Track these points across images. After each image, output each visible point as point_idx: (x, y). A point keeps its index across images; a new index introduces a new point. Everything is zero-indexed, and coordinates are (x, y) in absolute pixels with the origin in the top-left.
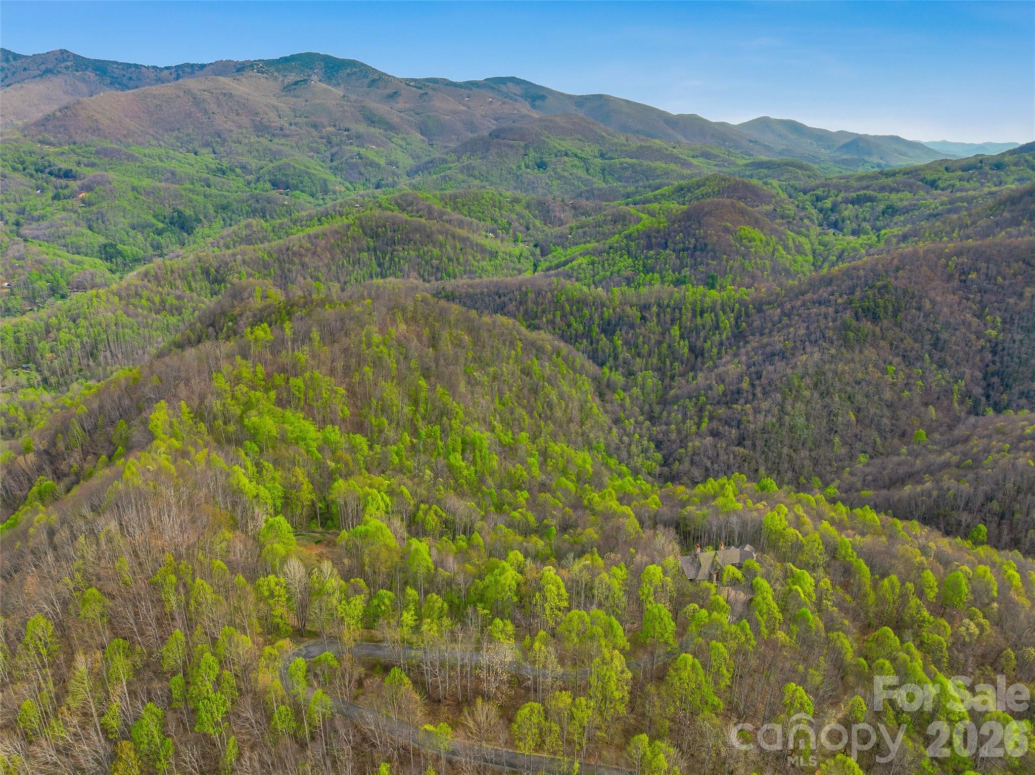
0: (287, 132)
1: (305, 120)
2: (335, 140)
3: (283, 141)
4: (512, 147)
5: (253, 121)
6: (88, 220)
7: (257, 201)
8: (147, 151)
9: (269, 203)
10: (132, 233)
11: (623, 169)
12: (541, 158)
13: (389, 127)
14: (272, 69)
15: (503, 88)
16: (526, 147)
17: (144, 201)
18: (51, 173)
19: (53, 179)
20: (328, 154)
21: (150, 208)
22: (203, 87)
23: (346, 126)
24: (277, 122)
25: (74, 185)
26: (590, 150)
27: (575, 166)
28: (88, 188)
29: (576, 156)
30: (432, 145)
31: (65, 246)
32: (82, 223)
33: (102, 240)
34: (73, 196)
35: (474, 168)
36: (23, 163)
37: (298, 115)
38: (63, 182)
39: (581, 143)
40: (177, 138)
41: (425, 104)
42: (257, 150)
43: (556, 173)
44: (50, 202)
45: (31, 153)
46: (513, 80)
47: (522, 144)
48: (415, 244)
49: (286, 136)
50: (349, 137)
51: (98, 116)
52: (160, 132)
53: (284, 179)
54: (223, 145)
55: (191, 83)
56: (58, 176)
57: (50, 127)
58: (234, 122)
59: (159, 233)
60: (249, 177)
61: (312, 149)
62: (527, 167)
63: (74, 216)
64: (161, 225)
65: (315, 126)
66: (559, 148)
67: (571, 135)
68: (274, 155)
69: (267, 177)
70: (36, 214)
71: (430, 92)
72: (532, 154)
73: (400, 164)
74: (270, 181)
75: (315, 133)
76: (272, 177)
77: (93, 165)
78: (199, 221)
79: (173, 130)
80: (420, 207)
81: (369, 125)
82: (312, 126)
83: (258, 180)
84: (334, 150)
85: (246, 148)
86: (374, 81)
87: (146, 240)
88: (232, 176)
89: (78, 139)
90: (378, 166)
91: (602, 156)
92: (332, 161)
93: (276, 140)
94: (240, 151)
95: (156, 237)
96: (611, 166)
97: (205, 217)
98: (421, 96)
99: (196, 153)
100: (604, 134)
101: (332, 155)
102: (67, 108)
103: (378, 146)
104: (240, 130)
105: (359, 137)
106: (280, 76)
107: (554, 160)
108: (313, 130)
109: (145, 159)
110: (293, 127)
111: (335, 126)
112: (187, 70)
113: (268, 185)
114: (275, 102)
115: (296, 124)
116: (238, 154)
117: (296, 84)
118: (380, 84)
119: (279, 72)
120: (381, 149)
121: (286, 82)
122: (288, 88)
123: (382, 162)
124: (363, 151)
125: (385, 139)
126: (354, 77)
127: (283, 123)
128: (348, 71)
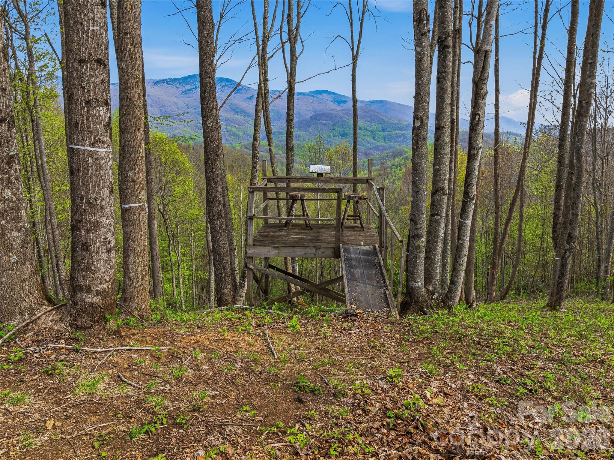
1: (193, 110)
4: (325, 125)
5: (161, 110)
11: (397, 137)
12: (344, 131)
13: (247, 115)
14: (176, 83)
15: (320, 96)
16: (334, 125)
24: (176, 111)
26: (375, 127)
27: (366, 135)
29: (366, 129)
35: (300, 136)
37: (190, 107)
39: (369, 123)
46: (326, 92)
47: (331, 123)
49: (181, 119)
61: (197, 127)
62: (334, 136)
67: (363, 118)
68: (173, 129)
72: (338, 129)
81: (234, 114)
90: (238, 136)
91: (383, 130)
96: (389, 135)
100: (384, 118)
103: (239, 125)
105: (227, 120)
106: (181, 86)
117: (190, 90)
118: (243, 91)
119: (180, 84)
120: (241, 127)
121: (184, 89)
122: (185, 93)
123: (241, 134)
124: (229, 128)
125: (243, 122)
126: (227, 88)
127: (180, 112)
128: (223, 84)
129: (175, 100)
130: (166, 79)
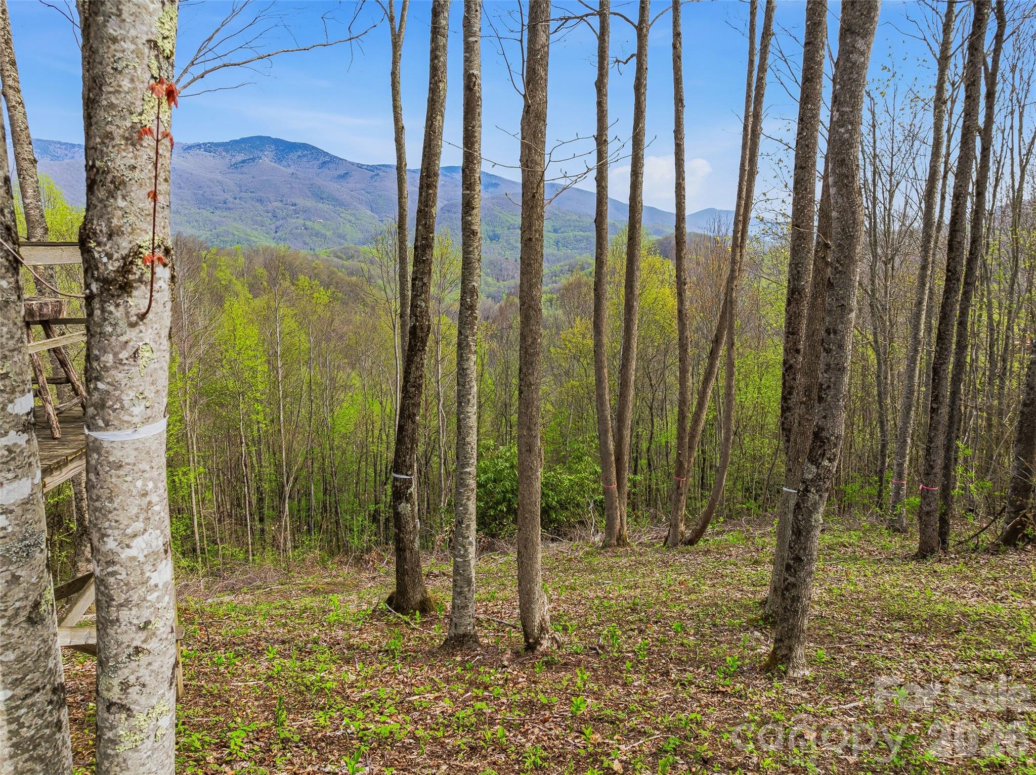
0: (231, 206)
1: (250, 194)
2: (280, 214)
3: (225, 213)
5: (195, 194)
11: (576, 241)
12: (494, 231)
13: (338, 203)
14: (220, 149)
20: (273, 227)
23: (293, 200)
24: (221, 196)
30: (382, 221)
37: (244, 189)
41: (376, 184)
42: (197, 221)
43: (509, 244)
49: (229, 209)
50: (296, 212)
61: (255, 222)
65: (260, 201)
66: (512, 222)
68: (215, 226)
71: (381, 174)
72: (484, 227)
73: (348, 237)
75: (260, 207)
81: (317, 201)
82: (258, 201)
84: (278, 223)
85: (185, 219)
86: (324, 163)
90: (324, 236)
91: (555, 231)
92: (276, 232)
93: (218, 212)
94: (178, 221)
96: (563, 238)
98: (372, 177)
101: (277, 228)
103: (326, 219)
105: (306, 211)
106: (228, 156)
107: (506, 232)
108: (258, 204)
110: (238, 201)
111: (282, 201)
114: (220, 177)
115: (240, 198)
117: (243, 162)
118: (331, 165)
119: (227, 152)
120: (329, 223)
121: (234, 161)
122: (235, 166)
123: (329, 234)
124: (309, 224)
125: (332, 214)
126: (305, 159)
127: (227, 196)
128: (299, 153)
130: (205, 144)
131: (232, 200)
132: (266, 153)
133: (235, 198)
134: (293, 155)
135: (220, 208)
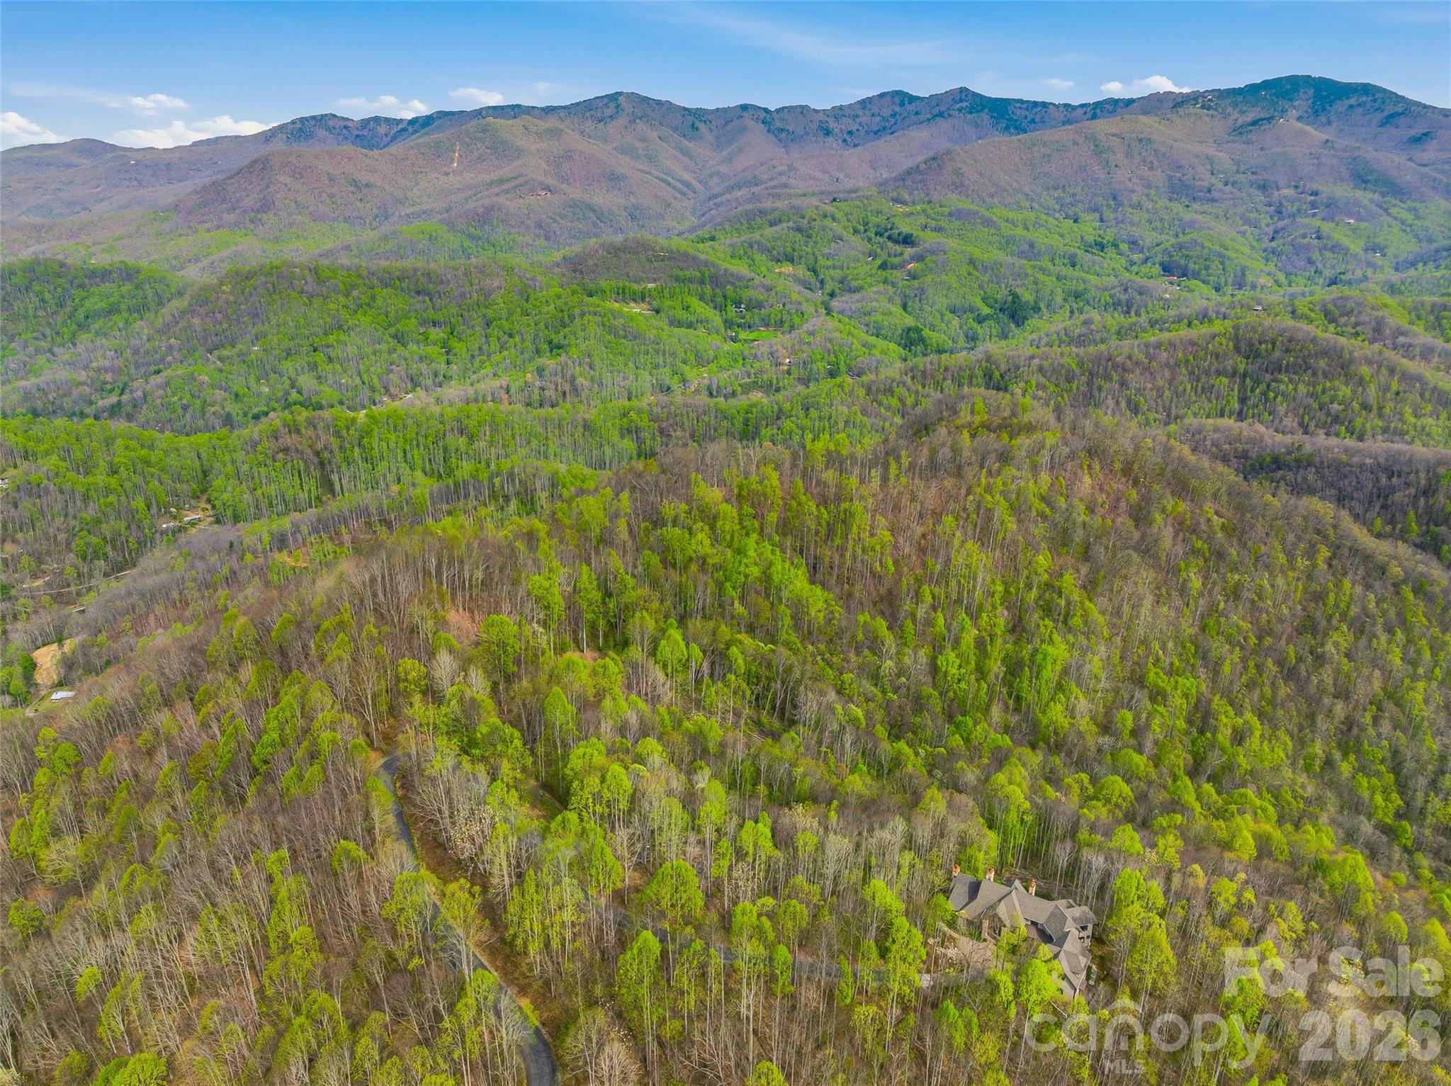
0: (1215, 195)
1: (1250, 177)
2: (1290, 208)
3: (1205, 207)
5: (1170, 178)
6: (905, 296)
7: (1126, 290)
8: (1011, 215)
9: (1141, 294)
10: (949, 316)
13: (1394, 189)
17: (977, 278)
18: (889, 238)
19: (890, 244)
21: (981, 287)
22: (1114, 131)
23: (1315, 187)
24: (1206, 180)
25: (909, 251)
28: (920, 258)
31: (867, 325)
32: (898, 300)
33: (909, 321)
34: (901, 266)
36: (866, 224)
37: (1243, 168)
38: (898, 248)
40: (1058, 199)
42: (1161, 220)
44: (874, 272)
45: (879, 212)
48: (1314, 374)
49: (1213, 200)
50: (1313, 205)
51: (965, 169)
52: (1039, 190)
53: (1182, 262)
54: (1116, 210)
55: (1102, 126)
56: (896, 242)
57: (909, 182)
58: (1141, 178)
59: (980, 320)
60: (1136, 257)
61: (1247, 221)
63: (891, 290)
64: (986, 311)
65: (1263, 187)
68: (1185, 226)
69: (1159, 259)
70: (854, 284)
74: (1161, 264)
75: (1260, 197)
76: (1167, 259)
77: (939, 230)
78: (1037, 309)
79: (1056, 189)
80: (1362, 318)
81: (1356, 187)
82: (1259, 187)
83: (1146, 261)
84: (1281, 224)
85: (1146, 216)
86: (1392, 116)
87: (961, 327)
88: (1110, 252)
89: (935, 198)
92: (1273, 239)
93: (1196, 206)
94: (1136, 219)
95: (975, 325)
97: (1048, 306)
99: (1075, 221)
101: (1276, 232)
102: (934, 159)
103: (1360, 219)
104: (1146, 191)
105: (1331, 204)
106: (1235, 113)
108: (1257, 193)
109: (1003, 224)
110: (1229, 187)
111: (1296, 187)
112: (1108, 107)
113: (1157, 270)
115: (1234, 183)
116: (1132, 224)
117: (1254, 123)
118: (1402, 120)
119: (1235, 105)
120: (1364, 225)
121: (1240, 122)
122: (1238, 131)
123: (1355, 246)
124: (1326, 227)
125: (1375, 209)
126: (1360, 110)
127: (1213, 180)
128: (1352, 101)
129: (1211, 151)
130: (1204, 94)
131: (1220, 185)
132: (1297, 103)
133: (1226, 184)
134: (1341, 106)
135: (1200, 199)
